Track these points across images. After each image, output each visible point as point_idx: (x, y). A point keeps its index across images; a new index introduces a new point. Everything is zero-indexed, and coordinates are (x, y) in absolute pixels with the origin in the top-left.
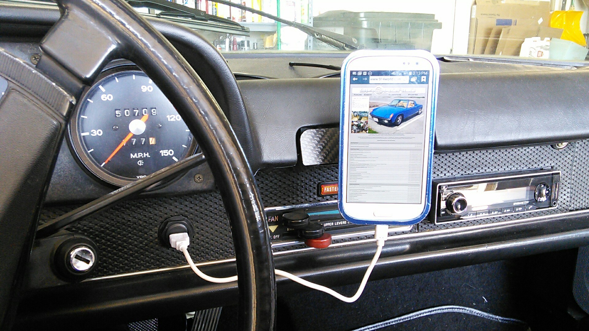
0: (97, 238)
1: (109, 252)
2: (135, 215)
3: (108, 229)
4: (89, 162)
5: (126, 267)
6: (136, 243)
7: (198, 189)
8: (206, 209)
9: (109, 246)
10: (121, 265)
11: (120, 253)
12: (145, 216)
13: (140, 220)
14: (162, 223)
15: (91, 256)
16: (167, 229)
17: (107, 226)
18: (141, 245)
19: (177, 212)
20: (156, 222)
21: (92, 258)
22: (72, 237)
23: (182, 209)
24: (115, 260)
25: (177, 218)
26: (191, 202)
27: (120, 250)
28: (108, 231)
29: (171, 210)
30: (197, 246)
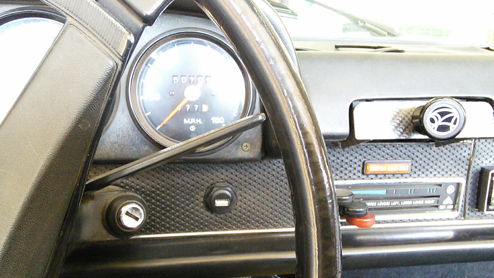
0: (148, 198)
1: (158, 212)
2: (185, 178)
3: (159, 190)
4: (146, 124)
5: (173, 228)
6: (183, 205)
7: (244, 157)
8: (250, 178)
9: (158, 206)
10: (168, 225)
11: (168, 214)
12: (193, 180)
13: (188, 183)
14: (208, 188)
15: (141, 214)
16: (213, 194)
17: (158, 186)
18: (187, 208)
19: (222, 179)
20: (202, 187)
21: (141, 216)
22: (124, 194)
23: (227, 176)
24: (163, 220)
25: (222, 185)
26: (237, 170)
27: (168, 211)
28: (158, 192)
29: (217, 176)
30: (239, 214)
